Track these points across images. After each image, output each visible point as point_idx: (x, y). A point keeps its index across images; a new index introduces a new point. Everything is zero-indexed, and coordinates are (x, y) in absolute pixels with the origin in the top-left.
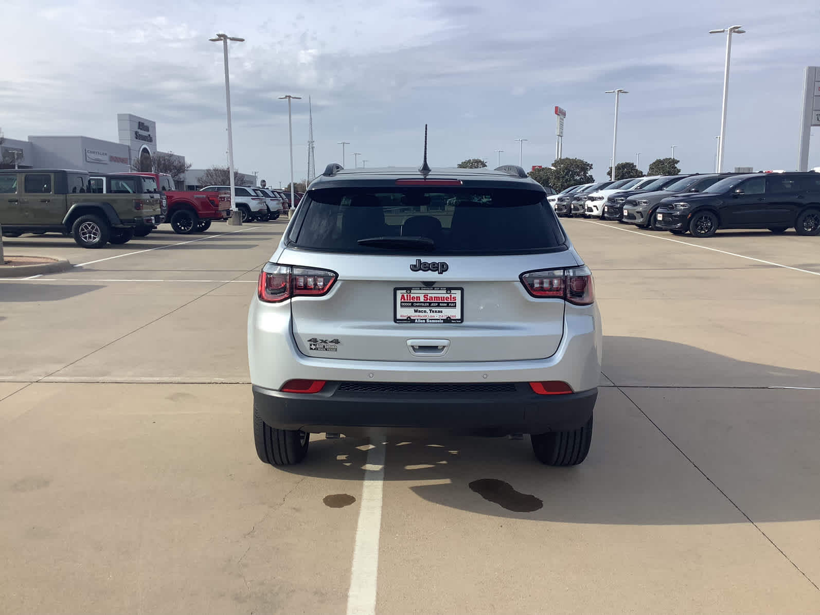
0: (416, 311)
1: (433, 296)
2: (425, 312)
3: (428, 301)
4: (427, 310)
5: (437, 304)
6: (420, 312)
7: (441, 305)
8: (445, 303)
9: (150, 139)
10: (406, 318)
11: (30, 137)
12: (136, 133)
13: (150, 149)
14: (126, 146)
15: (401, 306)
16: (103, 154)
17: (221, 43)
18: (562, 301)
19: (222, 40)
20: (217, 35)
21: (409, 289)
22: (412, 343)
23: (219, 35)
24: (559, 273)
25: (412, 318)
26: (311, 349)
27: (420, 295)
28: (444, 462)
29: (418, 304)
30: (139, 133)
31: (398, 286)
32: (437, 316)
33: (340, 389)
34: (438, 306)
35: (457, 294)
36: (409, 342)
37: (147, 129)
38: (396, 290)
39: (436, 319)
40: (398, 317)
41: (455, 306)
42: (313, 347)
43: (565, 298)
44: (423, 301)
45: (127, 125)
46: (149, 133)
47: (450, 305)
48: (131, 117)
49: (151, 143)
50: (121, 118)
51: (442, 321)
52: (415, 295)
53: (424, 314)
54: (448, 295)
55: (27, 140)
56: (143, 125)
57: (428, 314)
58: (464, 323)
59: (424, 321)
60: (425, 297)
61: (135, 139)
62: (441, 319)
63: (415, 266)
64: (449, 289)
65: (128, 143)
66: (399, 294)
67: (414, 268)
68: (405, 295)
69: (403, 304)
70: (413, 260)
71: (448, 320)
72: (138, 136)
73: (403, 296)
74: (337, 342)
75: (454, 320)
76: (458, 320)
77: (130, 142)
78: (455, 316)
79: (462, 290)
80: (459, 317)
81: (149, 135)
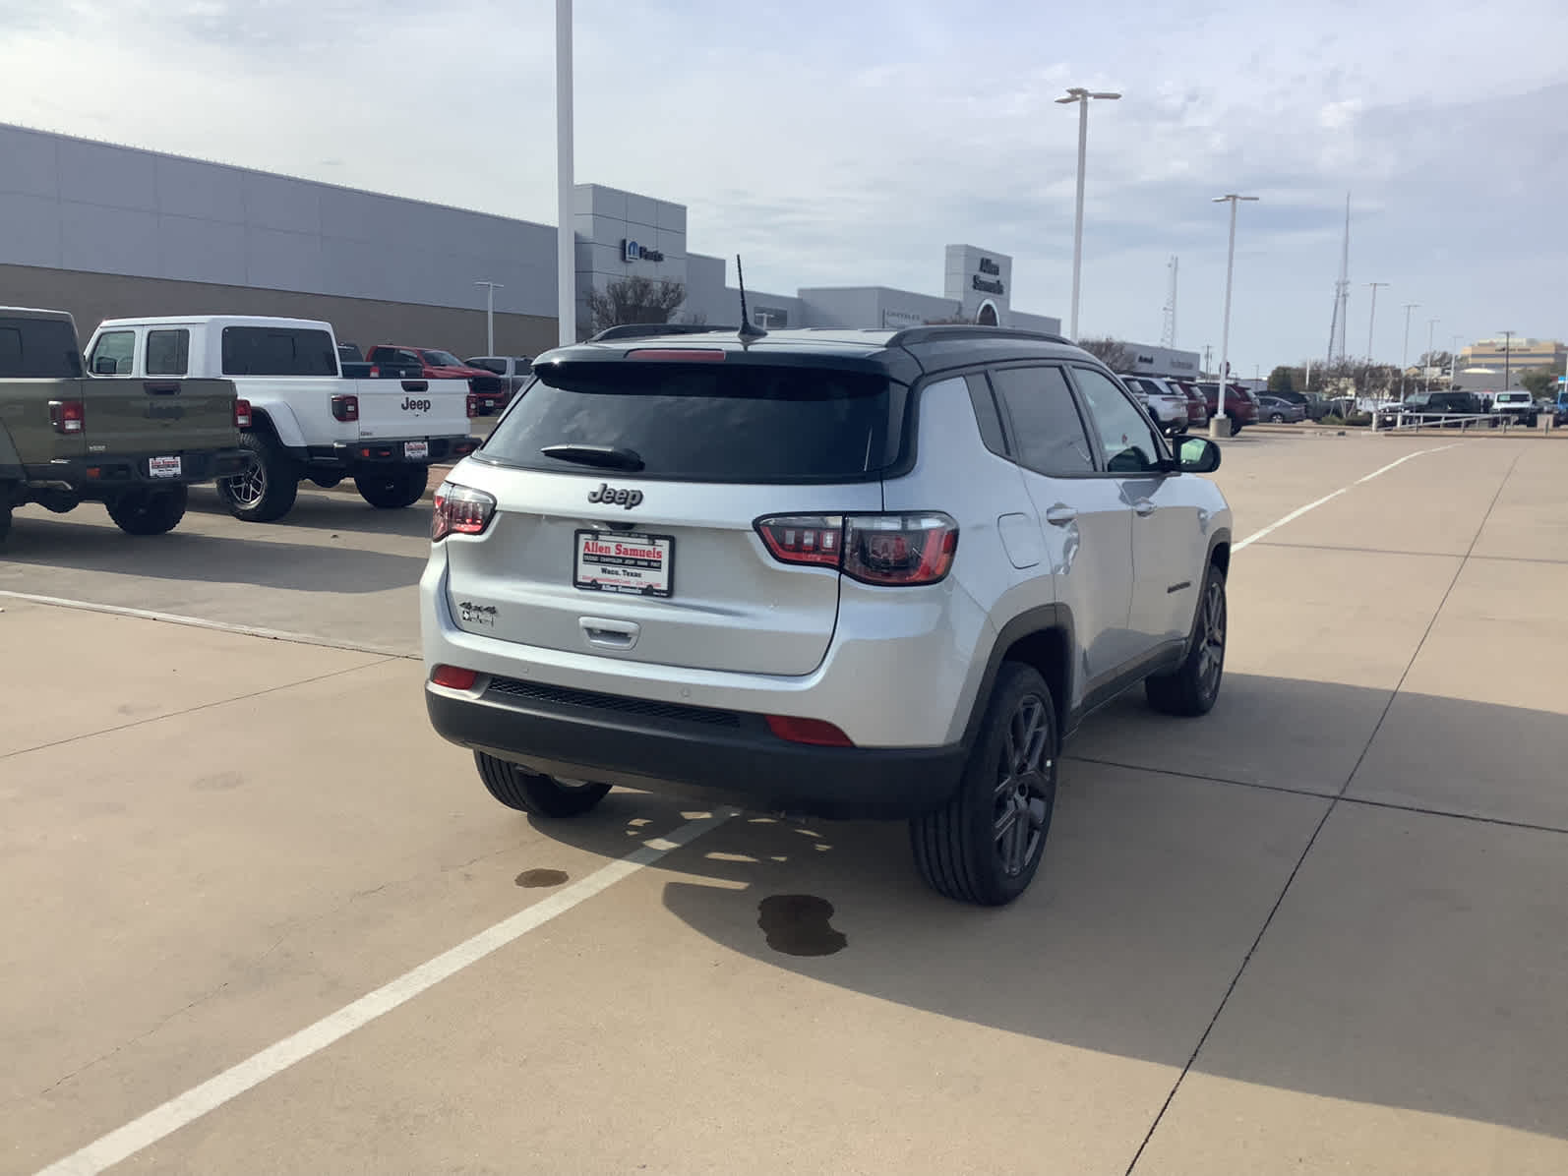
0: (604, 571)
1: (630, 547)
2: (617, 573)
3: (621, 555)
4: (620, 570)
5: (633, 562)
6: (609, 572)
7: (639, 563)
8: (646, 560)
9: (997, 289)
10: (589, 581)
11: (801, 291)
12: (975, 278)
13: (997, 306)
14: (955, 302)
15: (584, 561)
16: (913, 318)
17: (1076, 105)
18: (834, 574)
19: (1077, 99)
20: (1069, 91)
21: (596, 534)
22: (586, 622)
23: (1072, 92)
24: (837, 522)
25: (599, 582)
26: (464, 618)
27: (609, 543)
28: (783, 859)
29: (607, 560)
30: (981, 279)
31: (583, 528)
32: (633, 581)
33: (490, 687)
34: (635, 565)
35: (663, 546)
36: (582, 620)
37: (995, 271)
38: (578, 533)
39: (632, 588)
40: (580, 579)
41: (660, 568)
42: (467, 616)
43: (841, 570)
44: (613, 554)
45: (960, 265)
46: (998, 278)
47: (653, 565)
48: (970, 250)
49: (1000, 296)
50: (951, 252)
51: (640, 592)
52: (604, 544)
53: (614, 577)
54: (651, 548)
55: (796, 296)
56: (988, 265)
57: (621, 577)
58: (676, 600)
59: (615, 589)
60: (617, 549)
61: (972, 289)
62: (640, 589)
63: (595, 494)
64: (652, 538)
65: (959, 297)
66: (583, 537)
67: (595, 498)
68: (590, 542)
69: (587, 558)
70: (594, 484)
71: (648, 591)
72: (977, 284)
73: (587, 543)
74: (492, 610)
75: (657, 591)
76: (663, 591)
77: (962, 295)
78: (658, 585)
79: (672, 540)
80: (664, 586)
81: (998, 282)
